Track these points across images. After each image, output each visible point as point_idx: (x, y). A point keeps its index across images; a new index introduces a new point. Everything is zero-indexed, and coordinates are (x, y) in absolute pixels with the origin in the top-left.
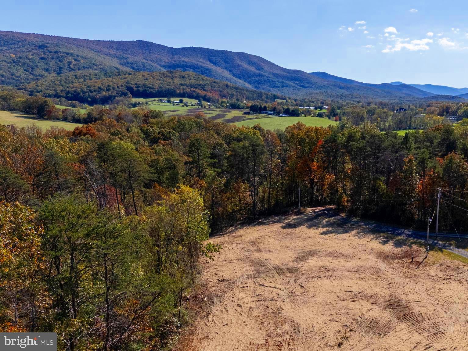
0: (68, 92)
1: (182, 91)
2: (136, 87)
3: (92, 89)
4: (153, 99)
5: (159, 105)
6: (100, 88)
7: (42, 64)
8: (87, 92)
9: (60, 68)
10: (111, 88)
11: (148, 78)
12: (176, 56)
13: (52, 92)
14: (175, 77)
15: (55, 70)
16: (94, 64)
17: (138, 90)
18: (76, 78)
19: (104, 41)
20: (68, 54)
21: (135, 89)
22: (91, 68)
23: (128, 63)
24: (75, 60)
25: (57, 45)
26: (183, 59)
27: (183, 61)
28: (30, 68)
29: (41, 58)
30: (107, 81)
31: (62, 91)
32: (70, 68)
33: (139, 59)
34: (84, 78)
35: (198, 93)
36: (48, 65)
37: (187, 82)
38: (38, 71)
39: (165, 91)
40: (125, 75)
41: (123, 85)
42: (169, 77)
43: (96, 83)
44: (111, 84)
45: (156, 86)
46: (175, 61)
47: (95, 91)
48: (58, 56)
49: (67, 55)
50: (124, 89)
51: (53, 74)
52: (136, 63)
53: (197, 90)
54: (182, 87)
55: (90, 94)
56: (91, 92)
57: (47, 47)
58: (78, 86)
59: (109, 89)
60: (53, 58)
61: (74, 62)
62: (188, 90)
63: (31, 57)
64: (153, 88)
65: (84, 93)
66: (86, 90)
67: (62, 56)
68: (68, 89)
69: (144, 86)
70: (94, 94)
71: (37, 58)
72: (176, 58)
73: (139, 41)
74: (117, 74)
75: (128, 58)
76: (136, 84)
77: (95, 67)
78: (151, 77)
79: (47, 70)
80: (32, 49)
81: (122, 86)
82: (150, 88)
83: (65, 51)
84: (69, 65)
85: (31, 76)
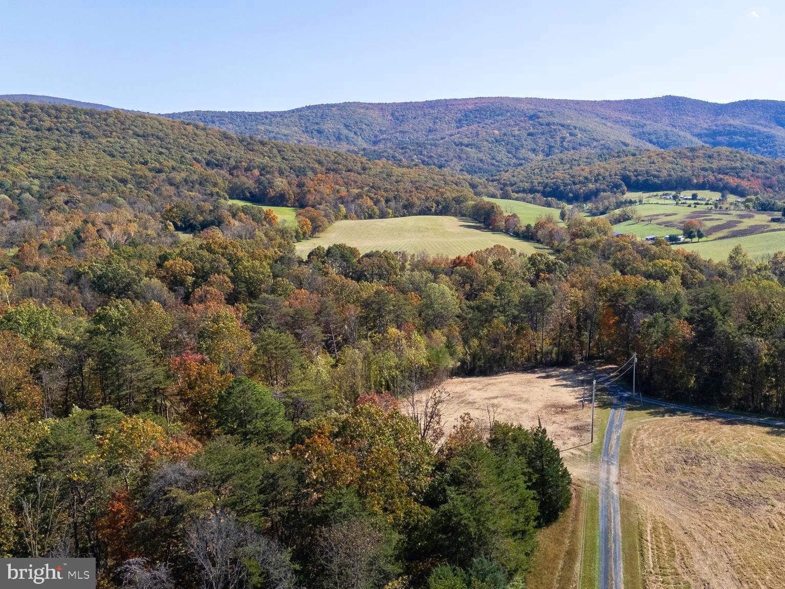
0: (546, 185)
1: (701, 180)
2: (636, 176)
3: (577, 180)
4: (655, 193)
5: (657, 203)
6: (586, 178)
7: (529, 143)
8: (569, 184)
9: (551, 147)
10: (601, 177)
11: (656, 161)
12: (720, 117)
13: (527, 185)
14: (698, 157)
15: (543, 151)
16: (594, 139)
17: (638, 180)
18: (562, 163)
19: (616, 101)
20: (563, 126)
21: (633, 178)
22: (589, 145)
23: (644, 133)
24: (571, 134)
25: (552, 114)
26: (731, 122)
27: (730, 125)
28: (513, 150)
29: (530, 134)
30: (599, 166)
31: (539, 183)
32: (562, 146)
33: (661, 126)
34: (572, 162)
35: (727, 183)
36: (536, 143)
37: (714, 166)
38: (523, 153)
39: (676, 181)
40: (627, 156)
41: (618, 172)
42: (687, 157)
43: (583, 170)
44: (602, 171)
45: (664, 174)
46: (716, 126)
47: (580, 182)
48: (550, 129)
49: (561, 128)
50: (618, 180)
51: (541, 156)
52: (655, 133)
53: (727, 177)
54: (703, 173)
55: (573, 187)
56: (574, 183)
57: (538, 117)
58: (560, 175)
59: (598, 179)
60: (543, 134)
61: (569, 138)
62: (711, 178)
63: (517, 133)
64: (658, 177)
65: (566, 185)
66: (568, 182)
67: (555, 130)
68: (546, 181)
69: (647, 172)
70: (578, 186)
71: (524, 134)
72: (721, 120)
73: (667, 96)
74: (616, 155)
75: (645, 125)
76: (636, 171)
77: (595, 144)
78: (660, 159)
79: (534, 151)
80: (521, 121)
81: (616, 175)
82: (655, 176)
83: (559, 122)
84: (562, 142)
85: (514, 160)
